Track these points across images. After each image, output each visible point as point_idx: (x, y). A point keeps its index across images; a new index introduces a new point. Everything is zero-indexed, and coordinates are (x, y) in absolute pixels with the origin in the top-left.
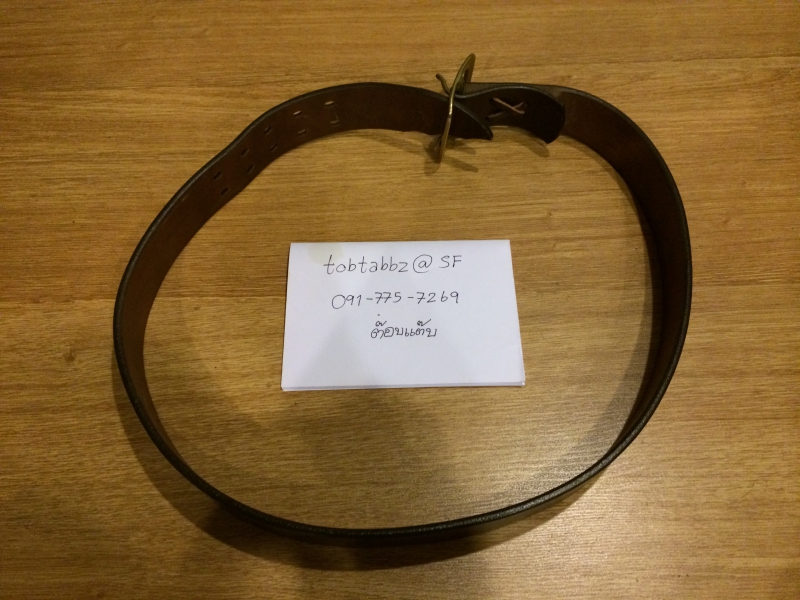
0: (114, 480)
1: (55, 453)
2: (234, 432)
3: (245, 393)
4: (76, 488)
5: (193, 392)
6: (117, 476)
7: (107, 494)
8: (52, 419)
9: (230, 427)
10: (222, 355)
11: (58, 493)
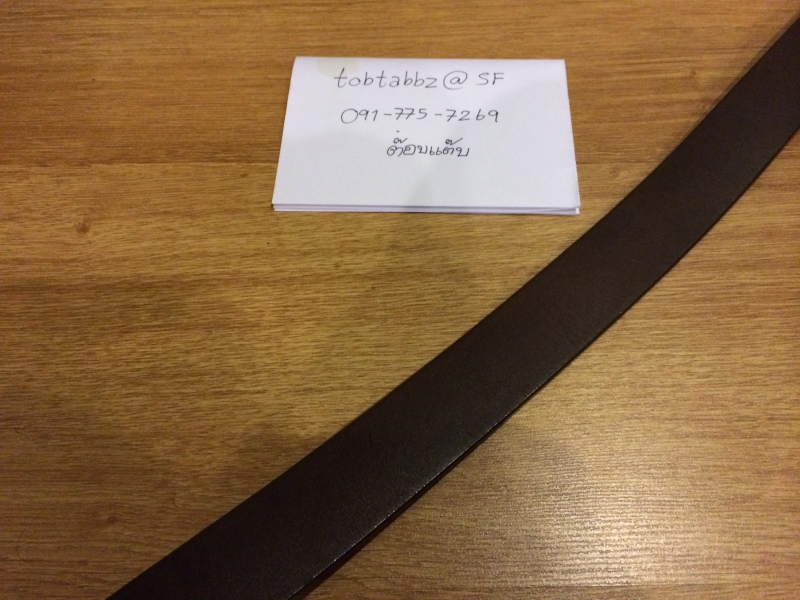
0: (135, 375)
1: (59, 340)
2: (293, 320)
3: (307, 273)
4: (85, 383)
5: (239, 272)
6: (138, 370)
7: (124, 392)
8: (56, 300)
9: (288, 314)
10: (276, 229)
11: (61, 389)
